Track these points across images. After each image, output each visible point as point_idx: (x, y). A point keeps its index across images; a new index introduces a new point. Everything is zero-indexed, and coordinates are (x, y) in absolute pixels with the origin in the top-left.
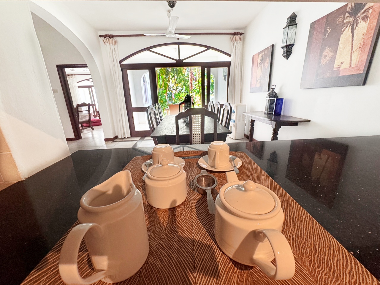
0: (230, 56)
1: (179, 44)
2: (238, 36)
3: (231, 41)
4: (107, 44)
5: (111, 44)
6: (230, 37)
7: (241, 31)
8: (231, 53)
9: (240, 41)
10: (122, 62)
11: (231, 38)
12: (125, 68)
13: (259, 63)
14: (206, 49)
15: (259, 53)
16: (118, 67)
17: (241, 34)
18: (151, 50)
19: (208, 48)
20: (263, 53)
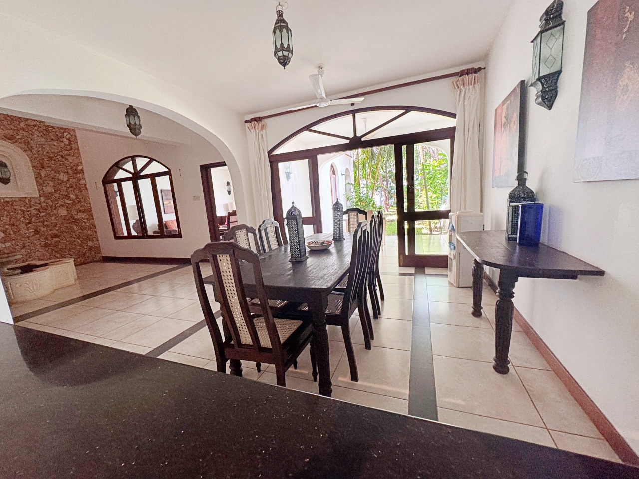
0: (453, 116)
1: (354, 112)
2: (470, 75)
3: (455, 88)
4: (252, 131)
5: (257, 130)
6: (451, 81)
7: (476, 66)
8: (456, 110)
9: (474, 83)
10: (271, 153)
11: (453, 82)
12: (274, 161)
13: (503, 124)
14: (404, 111)
15: (503, 103)
16: (265, 160)
17: (476, 71)
18: (312, 128)
19: (408, 109)
20: (509, 102)
